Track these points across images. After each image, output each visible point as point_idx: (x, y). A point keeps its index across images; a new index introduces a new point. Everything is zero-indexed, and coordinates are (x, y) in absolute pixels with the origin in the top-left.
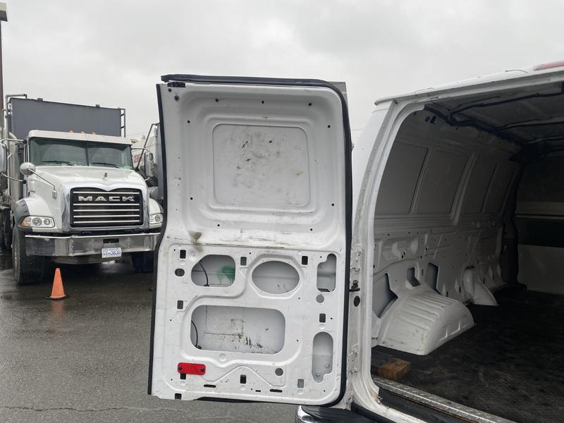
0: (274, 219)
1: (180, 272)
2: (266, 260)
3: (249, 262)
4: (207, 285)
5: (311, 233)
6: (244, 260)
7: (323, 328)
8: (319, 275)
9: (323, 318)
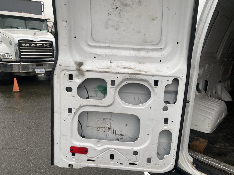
0: (134, 53)
1: (69, 89)
2: (128, 82)
3: (116, 83)
4: (88, 98)
5: (160, 64)
6: (113, 82)
7: (166, 127)
8: (166, 92)
9: (166, 121)
